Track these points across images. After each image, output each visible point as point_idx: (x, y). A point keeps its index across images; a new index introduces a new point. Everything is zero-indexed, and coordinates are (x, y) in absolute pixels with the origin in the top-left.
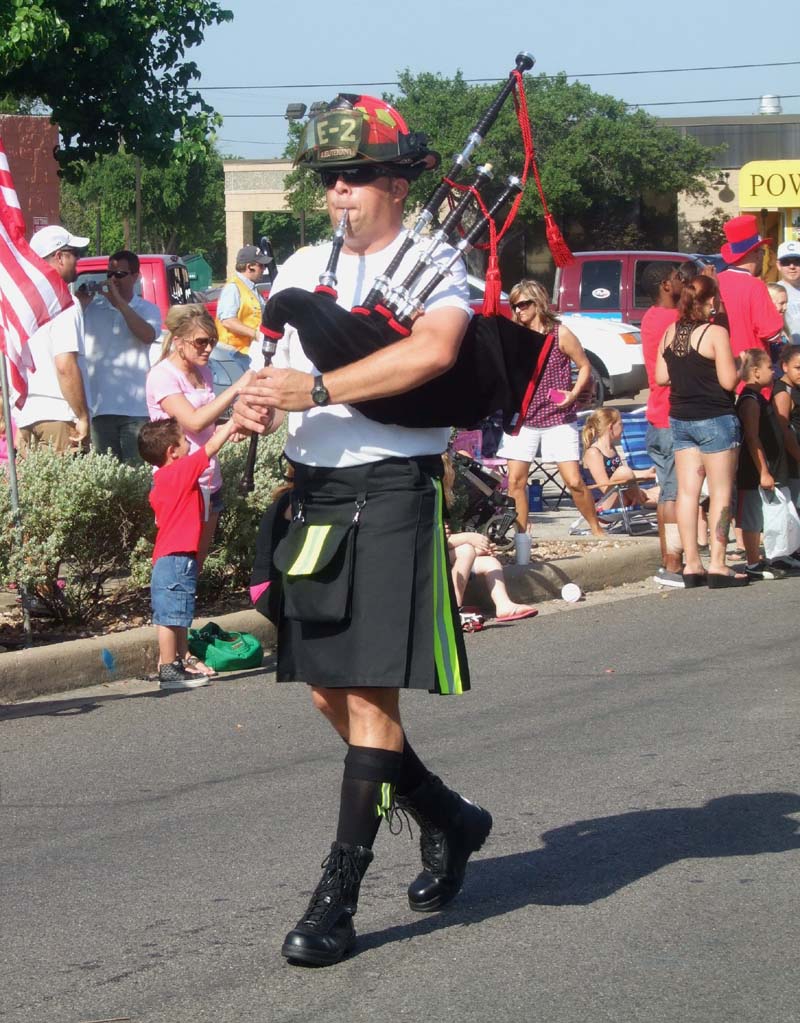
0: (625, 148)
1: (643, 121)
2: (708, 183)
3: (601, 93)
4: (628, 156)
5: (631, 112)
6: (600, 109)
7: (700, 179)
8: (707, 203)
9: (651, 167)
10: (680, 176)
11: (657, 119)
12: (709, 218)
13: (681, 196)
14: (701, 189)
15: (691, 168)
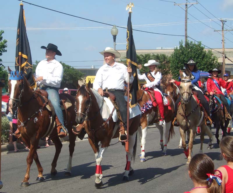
0: (70, 73)
1: (73, 69)
2: (83, 79)
3: (67, 65)
4: (71, 74)
5: (71, 68)
6: (67, 67)
7: (82, 78)
8: (83, 82)
9: (74, 76)
10: (79, 78)
11: (75, 69)
12: (83, 84)
13: (79, 81)
14: (82, 80)
15: (80, 77)
